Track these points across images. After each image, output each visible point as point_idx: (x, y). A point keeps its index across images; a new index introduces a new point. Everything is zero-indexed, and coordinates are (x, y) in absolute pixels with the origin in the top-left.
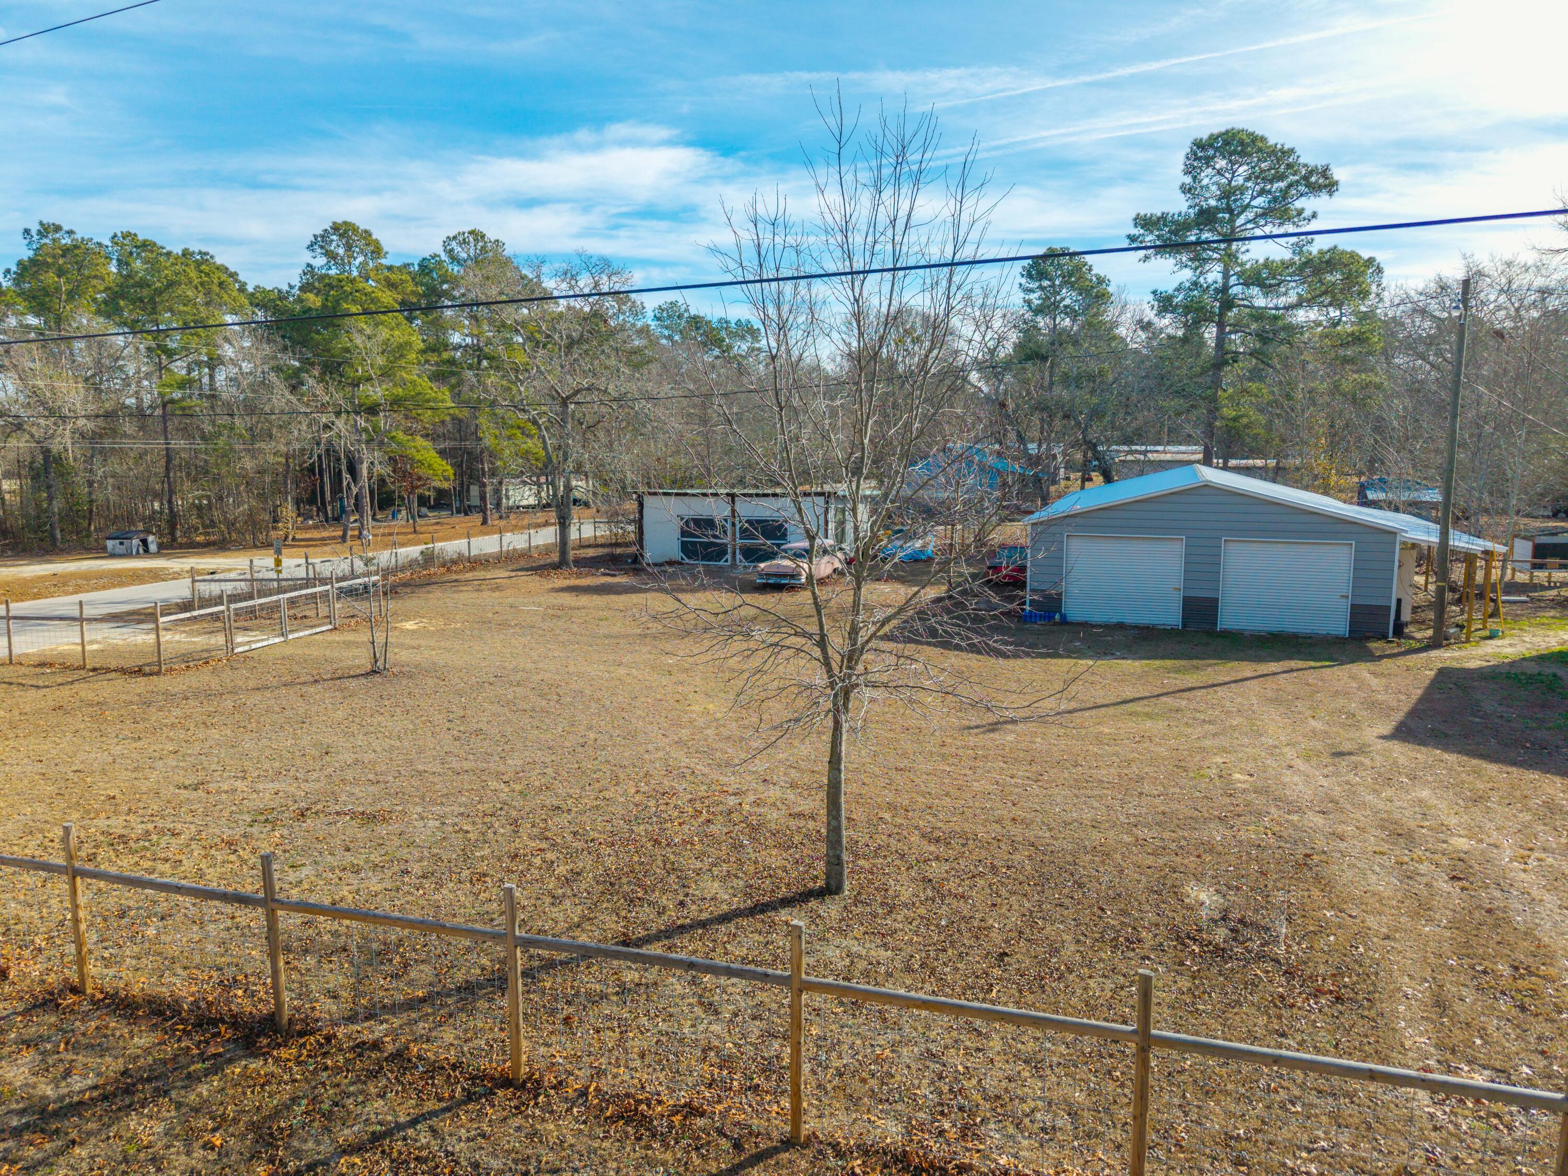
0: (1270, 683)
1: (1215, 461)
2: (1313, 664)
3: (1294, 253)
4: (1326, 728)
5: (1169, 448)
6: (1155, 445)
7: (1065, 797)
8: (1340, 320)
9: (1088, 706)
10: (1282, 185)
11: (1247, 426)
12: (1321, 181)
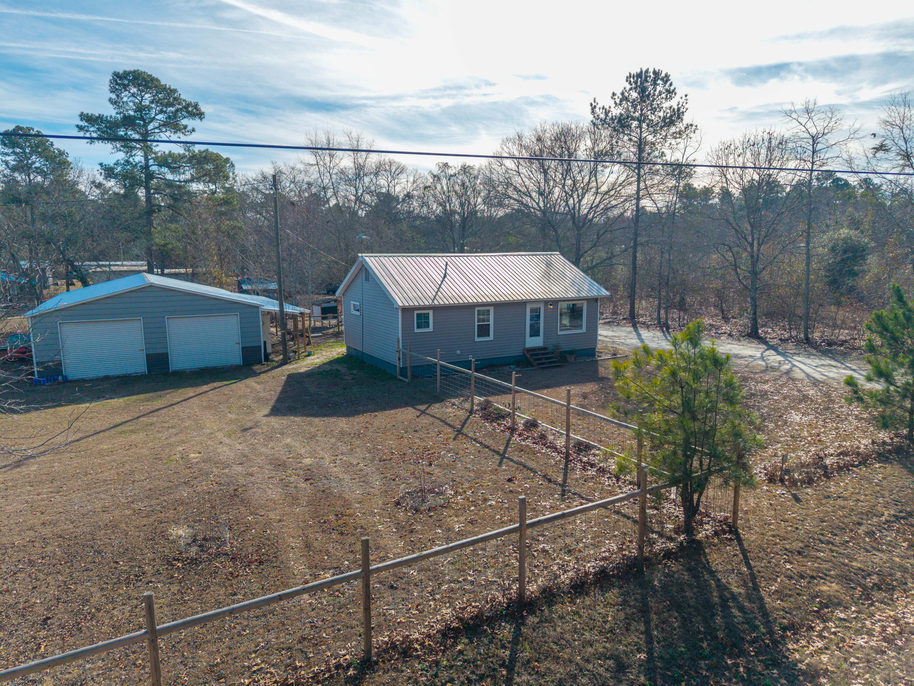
0: (204, 398)
1: (155, 270)
2: (226, 383)
3: (185, 150)
4: (237, 417)
5: (125, 263)
6: (115, 261)
7: (81, 498)
8: (216, 191)
9: (90, 433)
10: (173, 109)
11: (172, 250)
12: (195, 111)
